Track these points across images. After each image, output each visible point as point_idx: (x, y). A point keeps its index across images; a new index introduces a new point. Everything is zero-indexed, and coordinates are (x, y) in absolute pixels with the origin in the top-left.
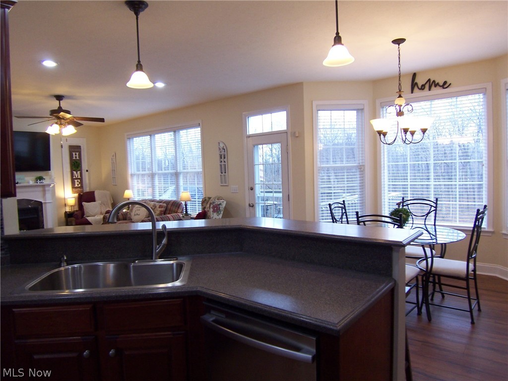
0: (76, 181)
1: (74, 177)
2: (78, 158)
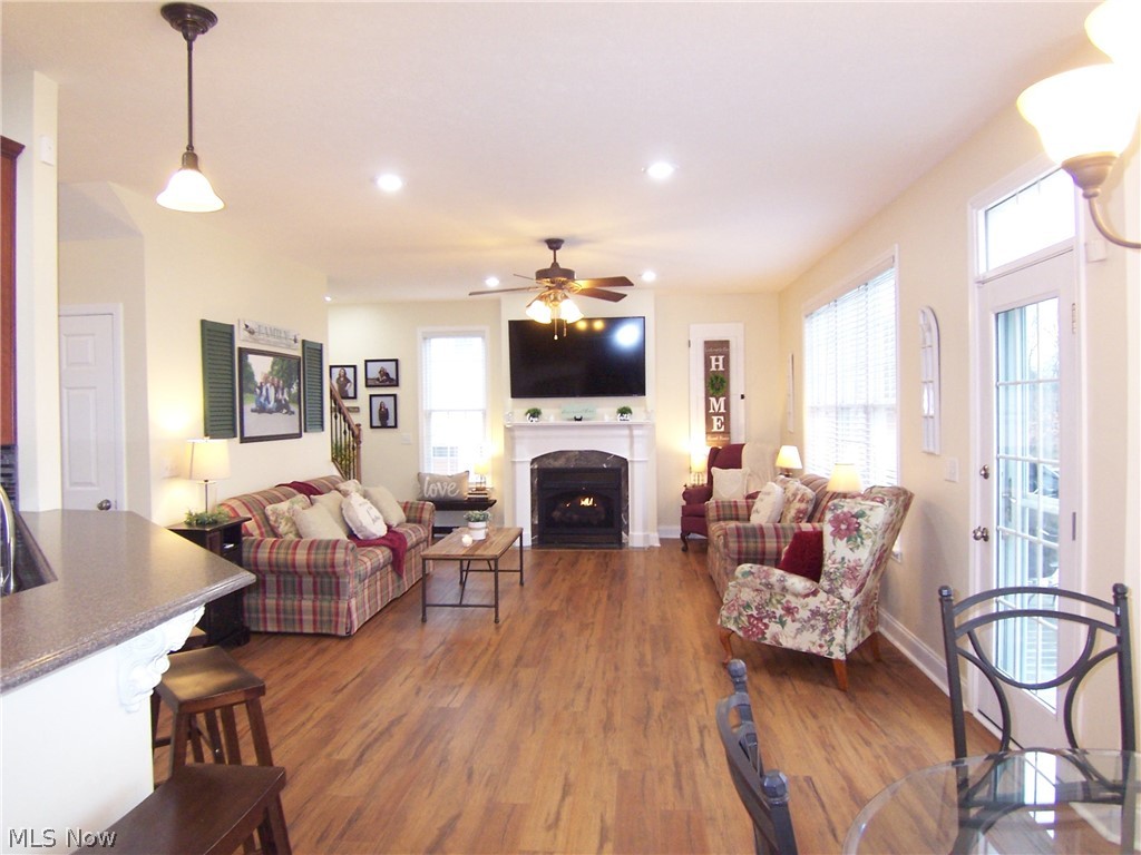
0: (715, 418)
1: (712, 411)
2: (721, 368)
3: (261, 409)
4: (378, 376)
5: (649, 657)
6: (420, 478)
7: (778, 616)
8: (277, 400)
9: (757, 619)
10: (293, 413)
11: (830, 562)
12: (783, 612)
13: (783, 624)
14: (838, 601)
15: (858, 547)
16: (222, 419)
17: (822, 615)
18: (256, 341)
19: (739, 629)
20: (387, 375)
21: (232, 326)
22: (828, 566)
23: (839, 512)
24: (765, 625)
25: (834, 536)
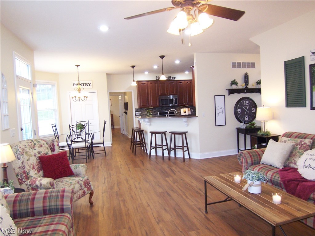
5: (122, 204)
21: (303, 58)
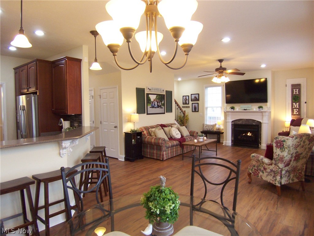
0: (295, 110)
1: (294, 107)
2: (297, 93)
3: (153, 107)
4: (194, 98)
6: (203, 125)
7: (262, 170)
8: (157, 105)
9: (257, 170)
10: (162, 108)
11: (275, 155)
12: (263, 169)
13: (263, 173)
14: (278, 168)
15: (283, 151)
16: (141, 110)
17: (273, 171)
18: (151, 91)
19: (252, 172)
20: (196, 98)
21: (144, 89)
22: (275, 156)
23: (278, 140)
24: (259, 172)
25: (276, 147)
